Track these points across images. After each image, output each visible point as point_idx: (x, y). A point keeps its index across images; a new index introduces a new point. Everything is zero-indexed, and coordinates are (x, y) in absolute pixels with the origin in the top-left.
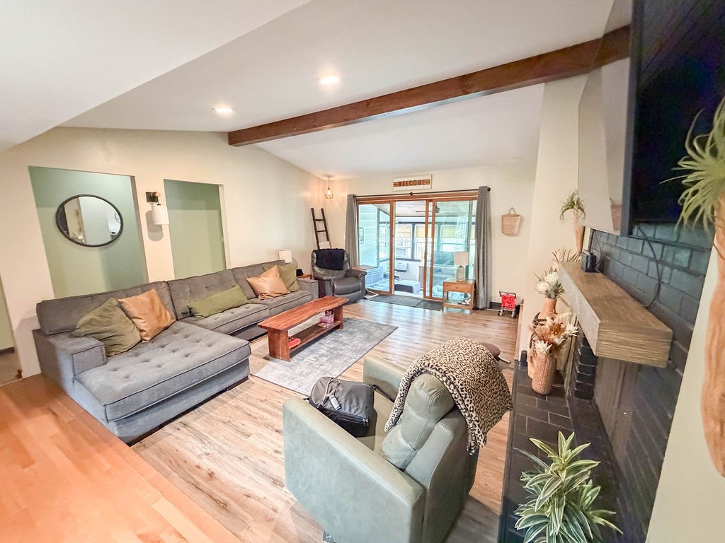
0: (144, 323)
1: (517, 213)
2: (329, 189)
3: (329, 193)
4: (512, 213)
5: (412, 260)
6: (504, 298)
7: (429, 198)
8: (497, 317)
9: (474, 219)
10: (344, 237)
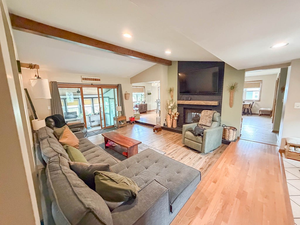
4: (127, 93)
7: (100, 87)
10: (49, 108)
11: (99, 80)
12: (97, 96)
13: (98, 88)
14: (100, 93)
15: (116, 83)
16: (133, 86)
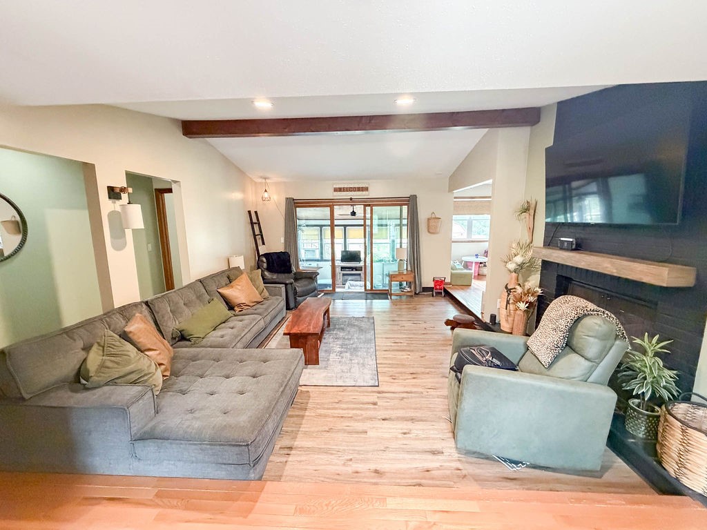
0: (160, 354)
1: (437, 216)
2: (266, 191)
3: (266, 195)
4: (433, 216)
5: (322, 260)
6: (436, 282)
7: (369, 203)
8: (432, 298)
9: (405, 222)
10: (282, 240)
11: (366, 189)
12: (361, 222)
13: (365, 206)
14: (368, 216)
15: (406, 193)
16: (455, 198)
